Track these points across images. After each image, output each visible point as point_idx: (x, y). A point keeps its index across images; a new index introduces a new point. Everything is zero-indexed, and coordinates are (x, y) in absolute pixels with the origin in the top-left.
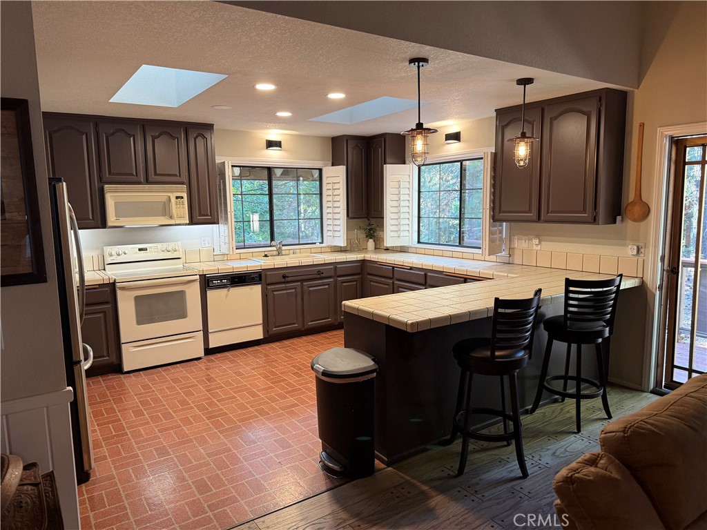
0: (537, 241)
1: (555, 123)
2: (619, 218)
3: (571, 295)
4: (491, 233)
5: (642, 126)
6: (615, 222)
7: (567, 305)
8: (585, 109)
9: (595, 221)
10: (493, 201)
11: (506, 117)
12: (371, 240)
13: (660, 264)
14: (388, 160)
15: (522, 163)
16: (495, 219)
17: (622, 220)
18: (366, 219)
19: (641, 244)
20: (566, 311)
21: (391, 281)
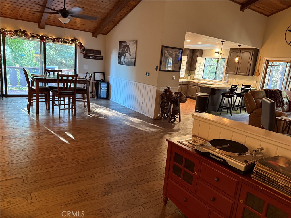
0: (235, 79)
1: (243, 53)
2: (253, 75)
3: (243, 88)
4: (225, 76)
5: (261, 56)
6: (252, 76)
7: (241, 91)
8: (250, 52)
9: (248, 75)
10: (226, 69)
11: (232, 50)
12: (189, 77)
13: (260, 85)
14: (198, 56)
15: (236, 62)
16: (226, 73)
17: (254, 76)
18: (188, 71)
19: (257, 81)
20: (241, 92)
21: (197, 87)
